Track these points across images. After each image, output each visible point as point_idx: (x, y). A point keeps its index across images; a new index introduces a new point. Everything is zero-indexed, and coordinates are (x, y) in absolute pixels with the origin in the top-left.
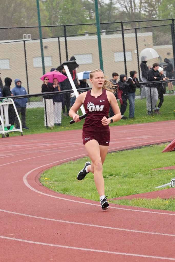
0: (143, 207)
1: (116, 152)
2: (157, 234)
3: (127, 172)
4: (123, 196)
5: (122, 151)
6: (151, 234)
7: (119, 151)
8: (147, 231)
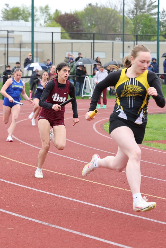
0: (158, 148)
1: (156, 114)
2: (158, 164)
3: (157, 127)
4: (149, 140)
5: (160, 114)
6: (154, 164)
7: (159, 114)
8: (153, 162)
